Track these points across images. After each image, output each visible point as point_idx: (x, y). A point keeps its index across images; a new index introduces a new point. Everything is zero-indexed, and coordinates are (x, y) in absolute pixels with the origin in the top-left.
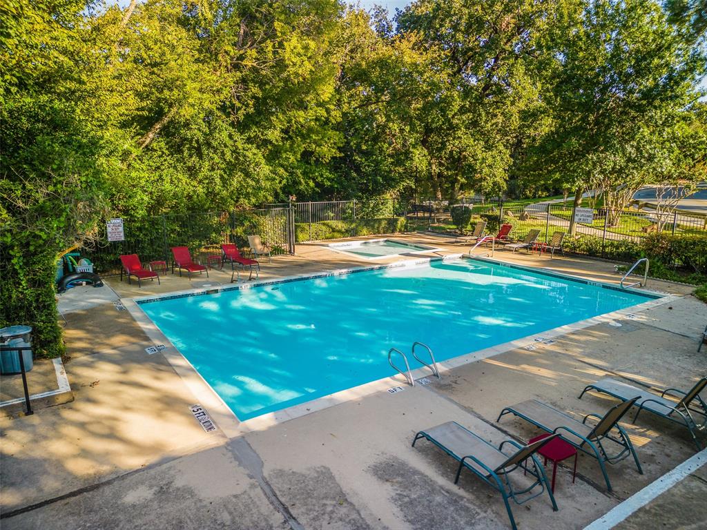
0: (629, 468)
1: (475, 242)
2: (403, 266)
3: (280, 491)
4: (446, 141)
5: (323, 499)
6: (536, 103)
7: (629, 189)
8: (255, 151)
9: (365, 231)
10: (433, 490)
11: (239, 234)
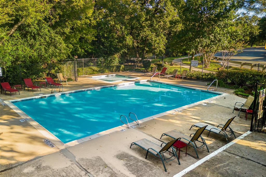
0: (205, 151)
1: (152, 75)
2: (124, 85)
3: (83, 165)
4: (140, 33)
5: (99, 166)
6: (176, 17)
7: (212, 53)
8: (59, 37)
9: (107, 71)
10: (138, 161)
11: (53, 73)
